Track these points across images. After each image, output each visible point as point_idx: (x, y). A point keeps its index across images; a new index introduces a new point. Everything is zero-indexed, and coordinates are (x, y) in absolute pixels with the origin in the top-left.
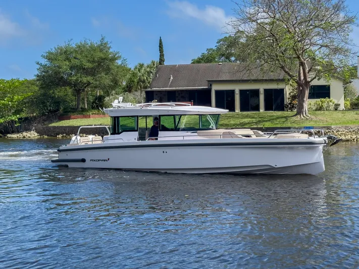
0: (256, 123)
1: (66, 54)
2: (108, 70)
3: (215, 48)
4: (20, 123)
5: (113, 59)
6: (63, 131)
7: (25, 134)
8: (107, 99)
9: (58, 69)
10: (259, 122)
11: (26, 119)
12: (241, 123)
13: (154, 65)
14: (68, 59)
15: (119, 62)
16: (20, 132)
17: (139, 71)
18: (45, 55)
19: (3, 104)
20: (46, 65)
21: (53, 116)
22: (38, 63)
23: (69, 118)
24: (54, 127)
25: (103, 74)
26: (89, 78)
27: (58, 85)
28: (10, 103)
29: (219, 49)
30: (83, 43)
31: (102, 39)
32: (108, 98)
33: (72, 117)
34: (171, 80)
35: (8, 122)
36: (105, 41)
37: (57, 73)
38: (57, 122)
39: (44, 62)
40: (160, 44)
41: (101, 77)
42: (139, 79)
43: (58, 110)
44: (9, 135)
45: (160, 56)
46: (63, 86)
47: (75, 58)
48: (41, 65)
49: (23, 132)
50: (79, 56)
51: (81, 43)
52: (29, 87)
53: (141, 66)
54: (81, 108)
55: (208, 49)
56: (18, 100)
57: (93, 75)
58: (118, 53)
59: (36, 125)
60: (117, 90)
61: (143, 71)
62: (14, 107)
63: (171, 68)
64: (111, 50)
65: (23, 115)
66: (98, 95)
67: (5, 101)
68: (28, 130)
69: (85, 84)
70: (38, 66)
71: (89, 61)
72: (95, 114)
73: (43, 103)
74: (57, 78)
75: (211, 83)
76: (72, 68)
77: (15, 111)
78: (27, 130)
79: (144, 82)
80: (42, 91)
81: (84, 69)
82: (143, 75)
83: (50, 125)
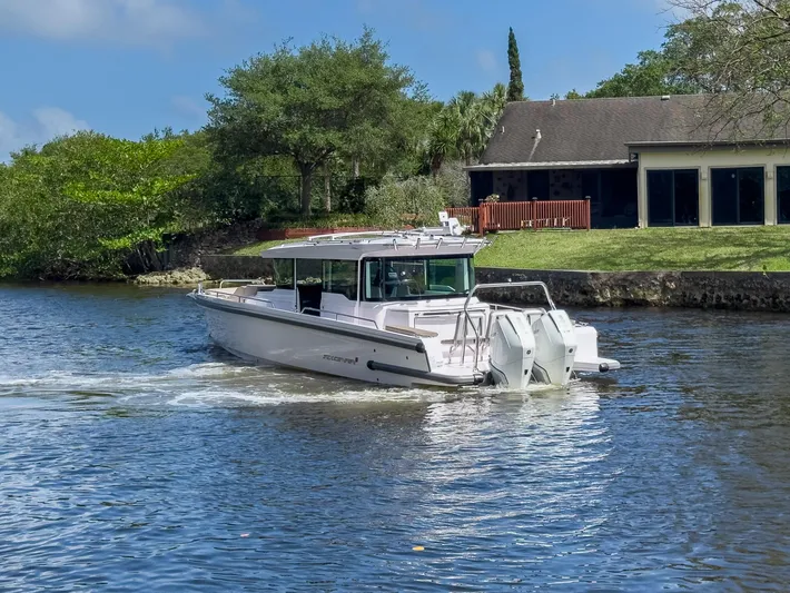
0: (748, 259)
1: (276, 74)
2: (379, 114)
3: (660, 50)
4: (168, 246)
5: (394, 85)
6: (268, 268)
7: (177, 274)
8: (371, 192)
9: (255, 114)
10: (757, 255)
11: (181, 236)
12: (708, 260)
13: (500, 95)
14: (281, 88)
15: (409, 92)
16: (167, 269)
17: (462, 112)
18: (228, 76)
19: (130, 202)
20: (228, 103)
21: (243, 229)
22: (210, 99)
23: (281, 236)
24: (246, 259)
25: (367, 124)
26: (333, 136)
27: (255, 151)
28: (145, 198)
29: (671, 52)
30: (319, 46)
31: (367, 35)
32: (375, 191)
33: (291, 232)
34: (537, 142)
35: (141, 246)
36: (373, 40)
37: (252, 123)
38: (251, 245)
39: (224, 94)
40: (511, 46)
41: (362, 133)
42: (463, 132)
43: (255, 215)
44: (141, 278)
45: (512, 78)
46: (269, 153)
47: (298, 85)
48: (217, 104)
49: (174, 268)
50: (307, 80)
51: (314, 47)
52: (191, 153)
53: (468, 98)
54: (314, 210)
55: (641, 54)
56: (163, 191)
57: (342, 126)
58: (405, 70)
59: (203, 252)
60: (403, 162)
61: (472, 110)
62: (154, 208)
63: (538, 110)
64: (387, 64)
65: (174, 227)
66: (357, 173)
67: (133, 192)
68: (184, 264)
69: (323, 149)
70: (210, 106)
71: (331, 92)
72: (346, 225)
73: (221, 197)
74: (255, 135)
75: (637, 150)
76: (288, 111)
77: (156, 218)
78: (182, 266)
79: (474, 139)
80: (220, 168)
81: (320, 111)
82: (472, 123)
83: (237, 253)
